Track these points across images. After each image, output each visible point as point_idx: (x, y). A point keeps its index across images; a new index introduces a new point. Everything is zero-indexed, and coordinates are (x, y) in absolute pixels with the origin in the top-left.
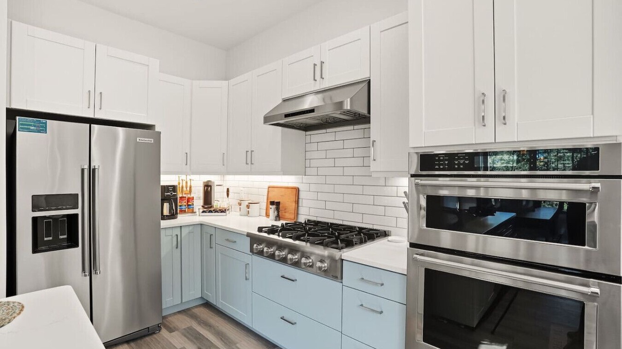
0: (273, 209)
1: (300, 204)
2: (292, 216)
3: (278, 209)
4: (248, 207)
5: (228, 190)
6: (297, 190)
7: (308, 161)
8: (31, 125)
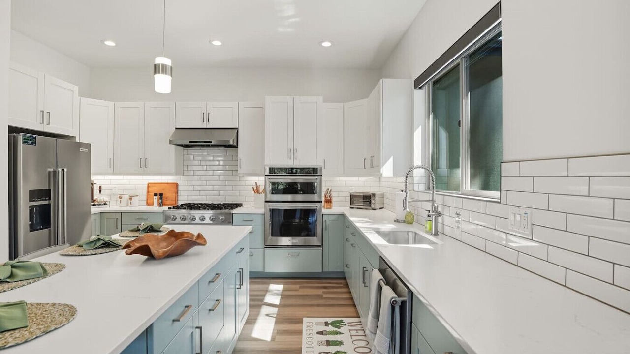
0: (157, 199)
1: (179, 194)
2: (174, 202)
3: (161, 198)
4: (131, 199)
5: (100, 187)
6: (176, 185)
7: (185, 167)
8: (28, 140)
